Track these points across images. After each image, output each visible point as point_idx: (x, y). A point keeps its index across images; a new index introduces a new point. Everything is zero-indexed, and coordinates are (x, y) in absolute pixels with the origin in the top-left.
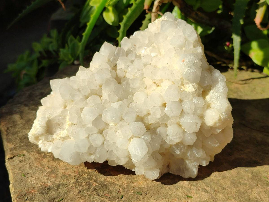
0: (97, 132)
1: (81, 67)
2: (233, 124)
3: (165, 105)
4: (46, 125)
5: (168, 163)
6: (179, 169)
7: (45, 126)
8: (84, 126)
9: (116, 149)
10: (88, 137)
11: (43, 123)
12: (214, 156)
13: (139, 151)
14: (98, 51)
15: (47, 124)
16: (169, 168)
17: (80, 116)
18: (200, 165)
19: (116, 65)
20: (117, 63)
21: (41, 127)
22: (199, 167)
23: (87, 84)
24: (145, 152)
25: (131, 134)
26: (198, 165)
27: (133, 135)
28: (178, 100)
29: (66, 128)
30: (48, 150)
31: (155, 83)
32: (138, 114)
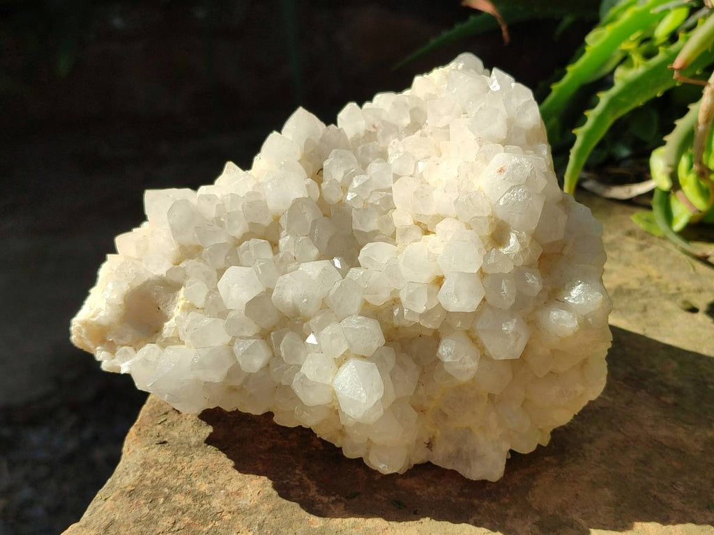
0: (256, 334)
1: (230, 167)
2: (609, 350)
3: (439, 281)
4: (122, 302)
5: (431, 437)
6: (458, 455)
7: (120, 305)
8: (223, 314)
9: (302, 380)
10: (231, 345)
11: (115, 297)
12: (549, 432)
13: (362, 389)
14: (279, 130)
15: (124, 300)
16: (432, 450)
17: (216, 289)
18: (511, 451)
19: (322, 169)
20: (326, 164)
21: (110, 305)
22: (509, 457)
23: (243, 208)
24: (377, 396)
25: (345, 348)
26: (508, 449)
27: (348, 351)
28: (475, 271)
29: (175, 316)
30: (120, 368)
31: (418, 224)
32: (367, 298)
